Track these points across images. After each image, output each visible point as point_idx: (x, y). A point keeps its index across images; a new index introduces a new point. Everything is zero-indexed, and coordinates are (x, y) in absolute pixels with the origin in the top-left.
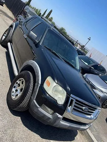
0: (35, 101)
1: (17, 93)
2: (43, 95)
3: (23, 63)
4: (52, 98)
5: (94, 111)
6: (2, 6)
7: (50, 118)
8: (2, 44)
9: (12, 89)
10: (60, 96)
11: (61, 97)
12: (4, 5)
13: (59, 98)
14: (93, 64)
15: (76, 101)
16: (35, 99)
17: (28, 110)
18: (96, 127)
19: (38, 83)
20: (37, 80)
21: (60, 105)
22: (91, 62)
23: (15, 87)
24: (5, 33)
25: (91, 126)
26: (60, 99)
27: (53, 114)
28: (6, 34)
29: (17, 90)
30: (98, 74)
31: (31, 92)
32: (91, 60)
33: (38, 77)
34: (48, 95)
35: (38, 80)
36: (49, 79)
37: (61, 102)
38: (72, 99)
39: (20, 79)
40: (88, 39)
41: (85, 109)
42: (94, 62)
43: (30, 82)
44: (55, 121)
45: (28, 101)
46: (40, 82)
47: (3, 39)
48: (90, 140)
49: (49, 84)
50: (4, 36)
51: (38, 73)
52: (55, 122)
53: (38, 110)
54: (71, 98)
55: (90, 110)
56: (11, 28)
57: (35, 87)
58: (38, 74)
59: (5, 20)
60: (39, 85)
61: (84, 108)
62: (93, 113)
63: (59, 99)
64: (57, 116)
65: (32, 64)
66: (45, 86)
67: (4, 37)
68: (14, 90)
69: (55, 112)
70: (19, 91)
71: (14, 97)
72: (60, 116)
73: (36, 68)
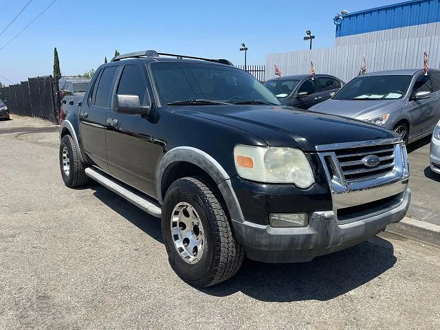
0: (246, 223)
1: (191, 246)
2: (255, 194)
3: (153, 177)
4: (280, 186)
5: (392, 156)
6: (8, 119)
7: (309, 236)
8: (74, 183)
9: (173, 245)
10: (293, 170)
11: (298, 169)
12: (11, 116)
13: (294, 175)
14: (299, 85)
15: (337, 155)
16: (243, 217)
17: (246, 260)
18: (420, 204)
19: (224, 180)
20: (214, 177)
21: (310, 189)
22: (290, 85)
23: (176, 237)
24: (62, 158)
25: (410, 195)
26: (300, 177)
27: (308, 222)
28: (64, 158)
29: (186, 241)
30: (327, 97)
31: (221, 212)
32: (284, 81)
33: (212, 167)
34: (264, 186)
35: (218, 173)
36: (239, 152)
37: (306, 178)
38: (325, 157)
39: (175, 209)
40: (242, 50)
41: (368, 162)
42: (294, 80)
43: (203, 194)
44: (327, 232)
45: (231, 239)
46: (226, 176)
47: (68, 173)
48: (430, 236)
49: (249, 162)
50: (65, 164)
51: (205, 160)
52: (327, 234)
53: (270, 236)
54: (321, 156)
55: (382, 159)
56: (68, 135)
57: (224, 194)
58: (206, 163)
59: (40, 141)
60: (229, 182)
61: (365, 160)
62: (391, 161)
63: (296, 178)
64: (323, 218)
65: (175, 156)
66: (244, 172)
67: (67, 168)
68: (179, 244)
69: (309, 212)
70: (191, 237)
71: (193, 257)
72: (327, 214)
73: (191, 156)
